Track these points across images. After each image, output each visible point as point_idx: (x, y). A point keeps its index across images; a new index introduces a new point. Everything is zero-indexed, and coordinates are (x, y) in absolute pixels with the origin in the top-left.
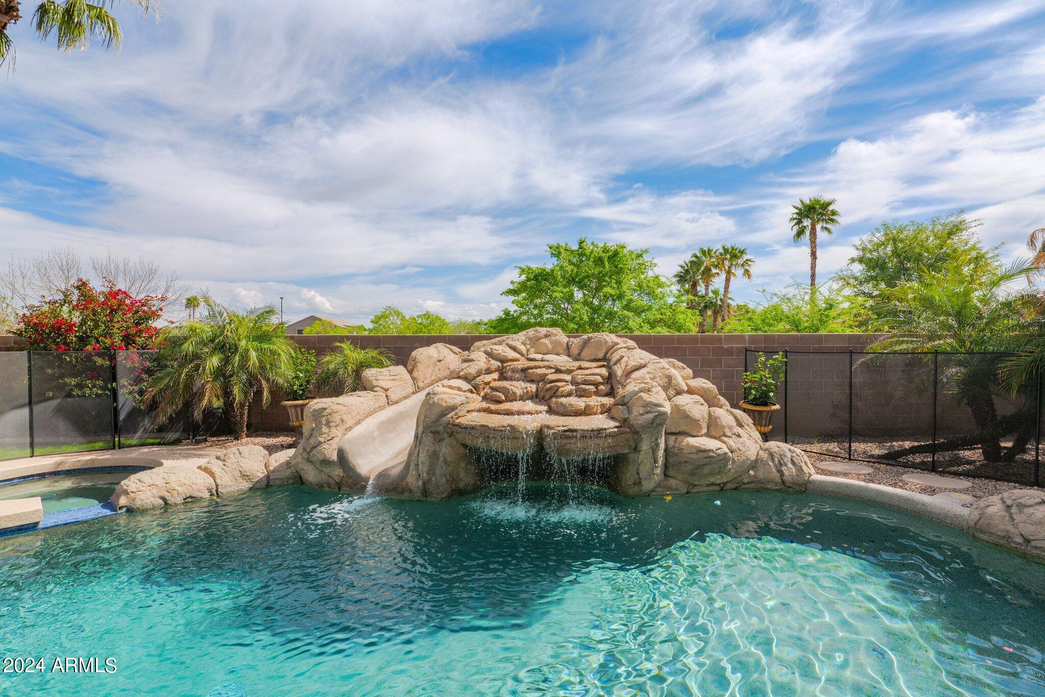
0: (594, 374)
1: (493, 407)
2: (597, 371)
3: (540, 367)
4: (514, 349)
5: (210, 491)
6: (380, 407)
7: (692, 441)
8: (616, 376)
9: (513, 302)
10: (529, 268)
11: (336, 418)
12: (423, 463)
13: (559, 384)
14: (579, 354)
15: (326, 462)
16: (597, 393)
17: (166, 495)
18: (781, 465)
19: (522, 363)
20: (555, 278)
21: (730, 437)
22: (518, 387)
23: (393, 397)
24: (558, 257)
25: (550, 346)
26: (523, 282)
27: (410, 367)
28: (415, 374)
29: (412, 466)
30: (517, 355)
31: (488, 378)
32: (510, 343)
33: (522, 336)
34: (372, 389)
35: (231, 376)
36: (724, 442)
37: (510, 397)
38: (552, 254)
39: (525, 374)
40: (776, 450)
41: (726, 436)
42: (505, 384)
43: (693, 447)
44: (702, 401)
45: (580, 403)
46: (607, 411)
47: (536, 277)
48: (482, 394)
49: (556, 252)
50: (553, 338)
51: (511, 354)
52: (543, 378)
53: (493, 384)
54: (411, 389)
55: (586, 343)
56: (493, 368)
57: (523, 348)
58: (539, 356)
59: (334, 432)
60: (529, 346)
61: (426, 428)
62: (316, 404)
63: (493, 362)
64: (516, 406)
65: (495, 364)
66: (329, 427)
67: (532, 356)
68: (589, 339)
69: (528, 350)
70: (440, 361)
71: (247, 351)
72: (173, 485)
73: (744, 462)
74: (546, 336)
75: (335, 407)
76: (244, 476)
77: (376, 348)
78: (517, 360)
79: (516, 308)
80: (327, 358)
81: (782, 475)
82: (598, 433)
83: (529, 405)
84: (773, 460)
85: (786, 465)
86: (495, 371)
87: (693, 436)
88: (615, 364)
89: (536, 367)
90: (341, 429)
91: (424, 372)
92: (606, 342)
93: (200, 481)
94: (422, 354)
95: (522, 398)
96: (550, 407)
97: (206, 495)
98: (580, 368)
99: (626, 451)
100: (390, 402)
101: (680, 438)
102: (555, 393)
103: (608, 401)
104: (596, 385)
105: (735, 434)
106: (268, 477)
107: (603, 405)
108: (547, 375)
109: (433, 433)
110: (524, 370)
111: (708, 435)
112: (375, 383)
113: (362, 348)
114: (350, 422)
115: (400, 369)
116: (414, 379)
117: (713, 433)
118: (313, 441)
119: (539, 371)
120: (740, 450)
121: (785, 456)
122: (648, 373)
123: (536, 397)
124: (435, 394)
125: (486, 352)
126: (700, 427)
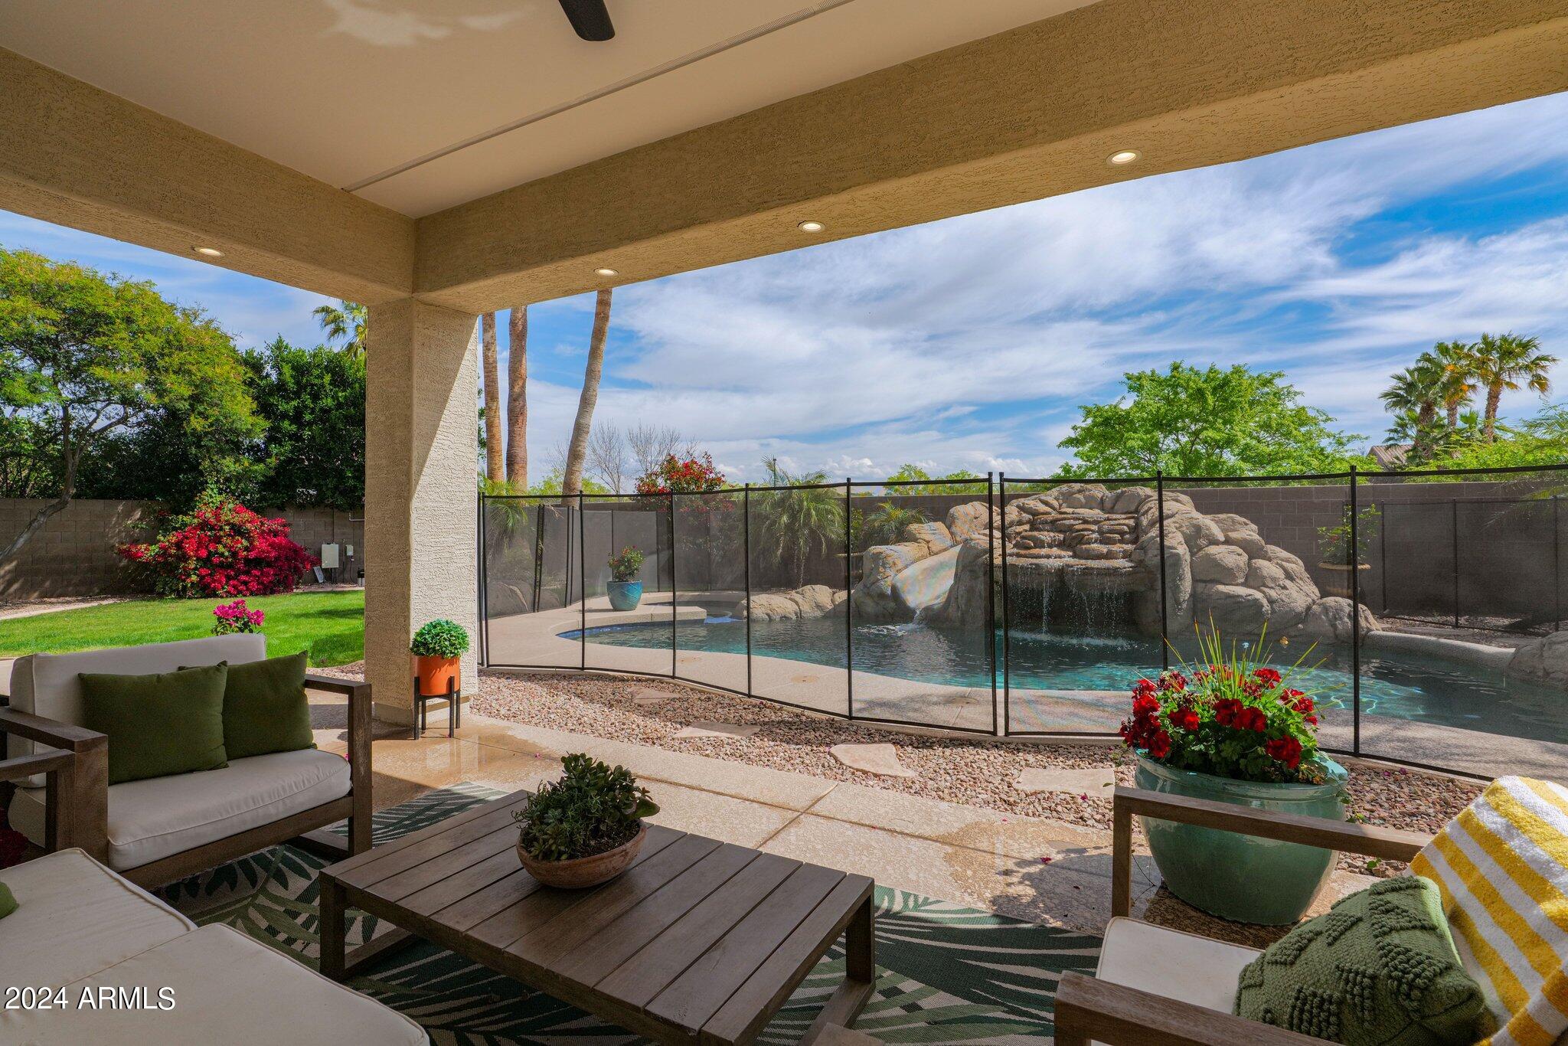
0: (1120, 524)
1: (1022, 552)
2: (1127, 521)
3: (1069, 519)
4: (1046, 503)
5: (796, 614)
6: (922, 556)
7: (1221, 588)
8: (1141, 525)
9: (1076, 455)
10: (1099, 409)
11: (890, 560)
12: (962, 597)
13: (1086, 533)
14: (1113, 508)
15: (882, 595)
16: (1122, 541)
17: (769, 612)
18: (1336, 619)
19: (1054, 515)
20: (1132, 422)
21: (1272, 588)
22: (1046, 536)
23: (934, 549)
24: (1138, 391)
25: (1083, 500)
26: (1088, 429)
27: (948, 523)
28: (954, 529)
29: (953, 599)
30: (1048, 509)
31: (1019, 529)
32: (1043, 498)
33: (1055, 491)
34: (915, 540)
35: (798, 531)
36: (1263, 592)
37: (1040, 544)
38: (1130, 388)
39: (1054, 525)
40: (1333, 604)
41: (1268, 587)
42: (1035, 533)
43: (1222, 592)
44: (1240, 551)
45: (1104, 549)
46: (1127, 555)
47: (1106, 422)
48: (1014, 542)
49: (1135, 384)
50: (1087, 493)
51: (1042, 508)
52: (1070, 528)
53: (1024, 534)
54: (949, 543)
55: (1118, 497)
56: (1024, 520)
57: (1056, 504)
58: (1070, 510)
59: (889, 572)
60: (1061, 501)
61: (963, 567)
62: (875, 549)
63: (1024, 515)
64: (1044, 551)
65: (1026, 517)
66: (885, 568)
67: (1063, 510)
68: (1123, 493)
69: (1060, 505)
70: (976, 518)
71: (809, 509)
72: (775, 607)
73: (1287, 612)
74: (1079, 491)
75: (888, 552)
76: (818, 606)
77: (914, 508)
78: (1049, 513)
79: (1081, 462)
80: (873, 517)
81: (1334, 626)
82: (1114, 572)
83: (1055, 551)
84: (1327, 614)
85: (1341, 619)
86: (1026, 523)
87: (1224, 584)
88: (1143, 514)
89: (1065, 519)
90: (894, 570)
91: (962, 529)
92: (1139, 495)
93: (790, 606)
94: (959, 510)
95: (1050, 546)
96: (1074, 552)
97: (794, 617)
98: (1109, 519)
99: (1143, 589)
100: (931, 553)
101: (1209, 585)
102: (1081, 540)
103: (1129, 547)
104: (1122, 533)
105: (1279, 586)
106: (834, 609)
107: (1125, 551)
108: (1073, 525)
109: (971, 571)
110: (1053, 522)
111: (1245, 584)
112: (918, 536)
113: (902, 508)
114: (900, 565)
115: (940, 525)
116: (952, 534)
117: (1252, 583)
118: (872, 579)
119: (1067, 522)
120: (1283, 601)
121: (1341, 610)
122: (1174, 522)
123: (1061, 545)
124: (971, 540)
125: (1018, 506)
126: (1235, 577)
